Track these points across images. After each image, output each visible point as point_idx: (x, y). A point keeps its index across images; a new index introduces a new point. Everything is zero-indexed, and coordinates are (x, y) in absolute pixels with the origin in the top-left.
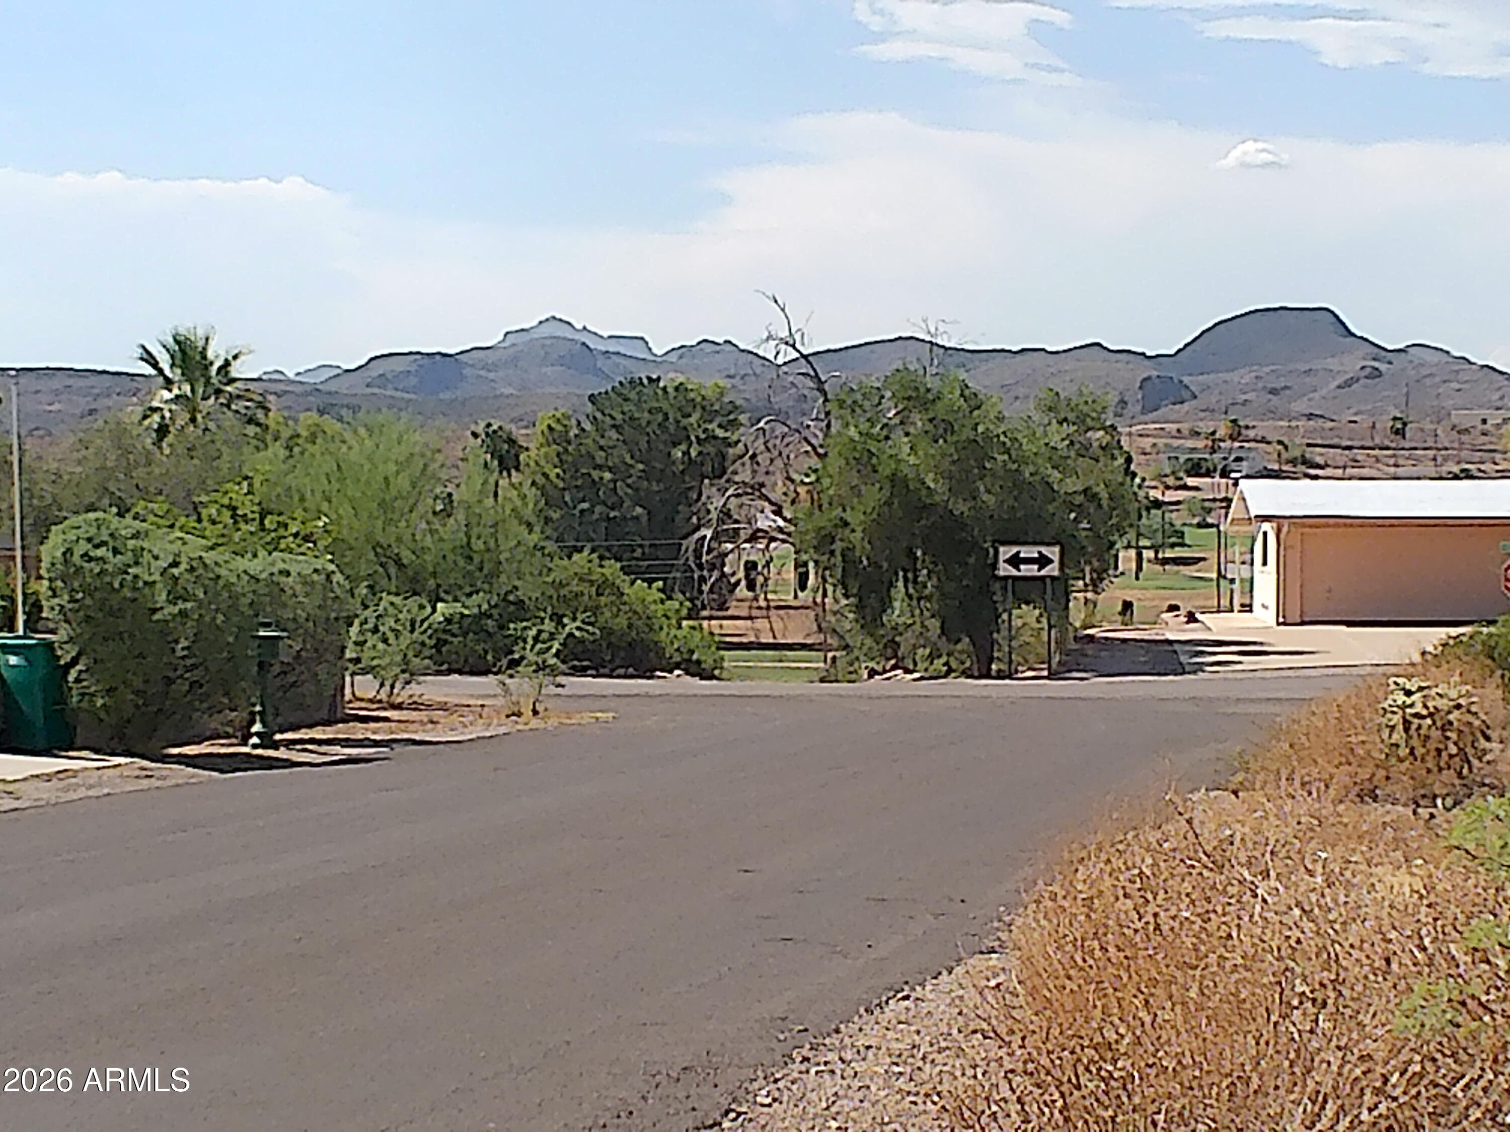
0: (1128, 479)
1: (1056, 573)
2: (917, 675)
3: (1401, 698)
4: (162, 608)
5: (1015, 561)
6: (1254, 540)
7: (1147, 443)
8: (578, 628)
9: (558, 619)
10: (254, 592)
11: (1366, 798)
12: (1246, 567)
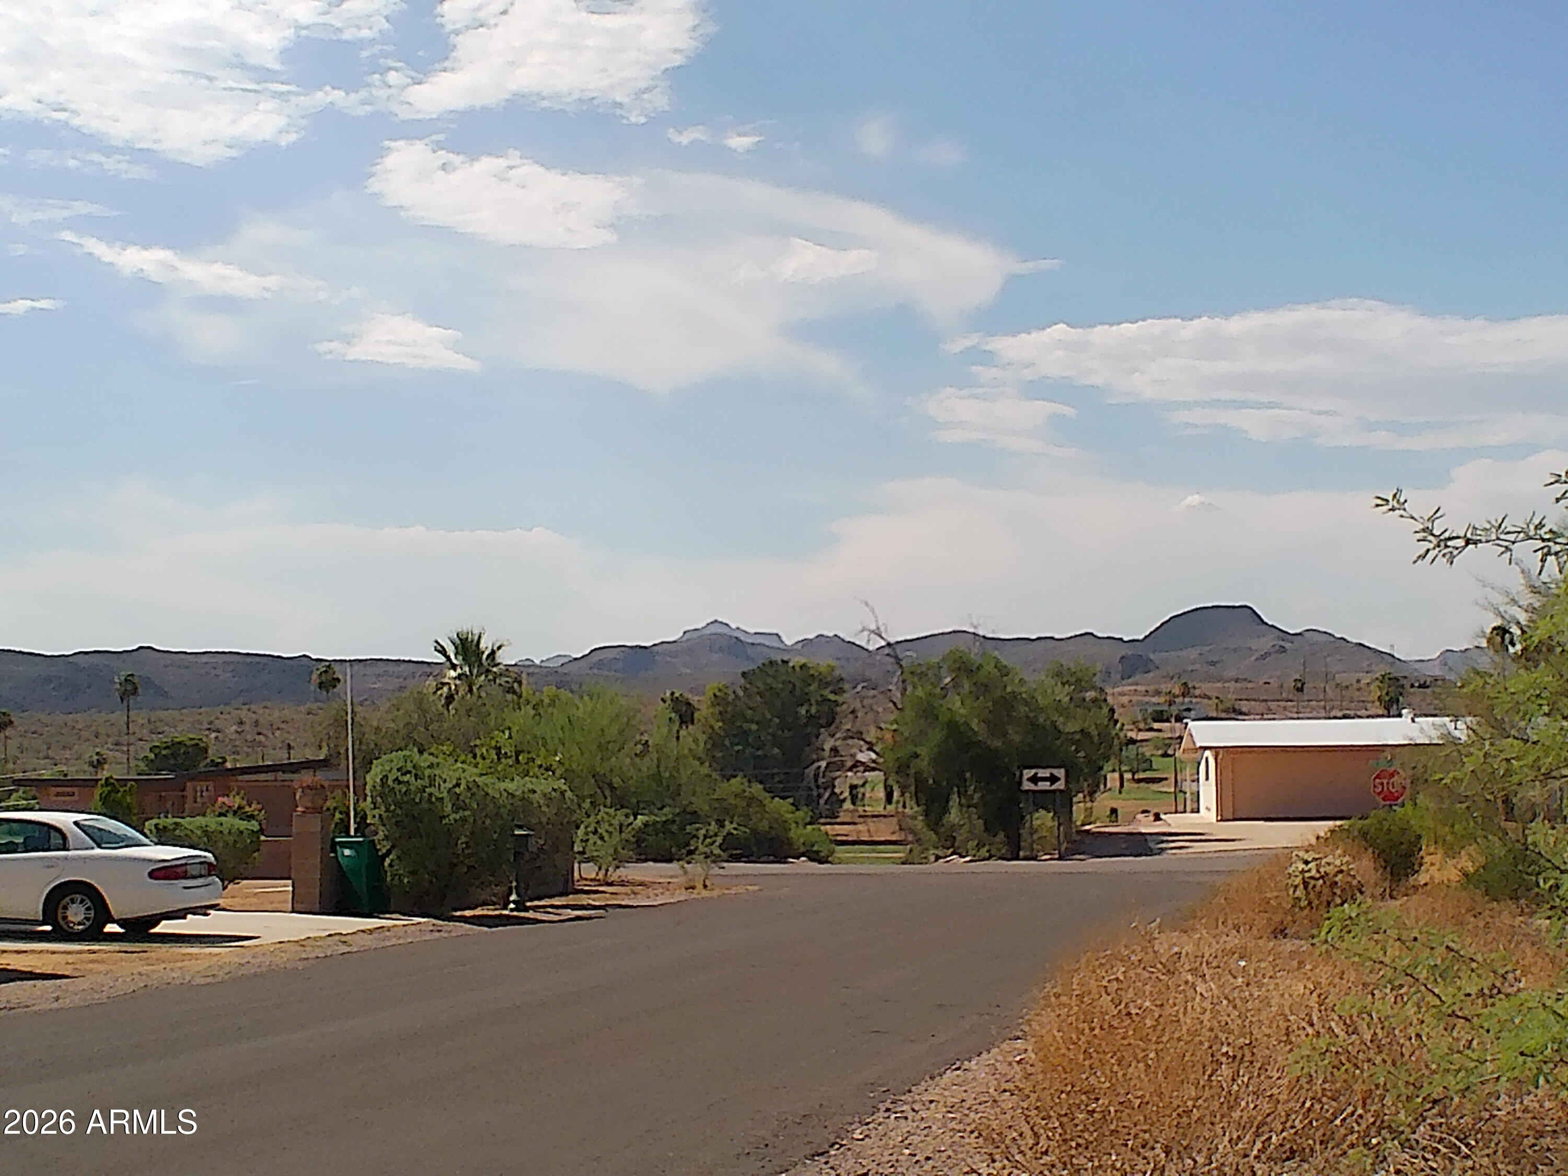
0: (1112, 724)
1: (1062, 787)
2: (968, 859)
3: (1301, 866)
4: (448, 816)
5: (1034, 779)
6: (1199, 764)
7: (1125, 700)
8: (735, 829)
9: (721, 824)
10: (512, 804)
11: (1279, 936)
12: (1195, 784)
